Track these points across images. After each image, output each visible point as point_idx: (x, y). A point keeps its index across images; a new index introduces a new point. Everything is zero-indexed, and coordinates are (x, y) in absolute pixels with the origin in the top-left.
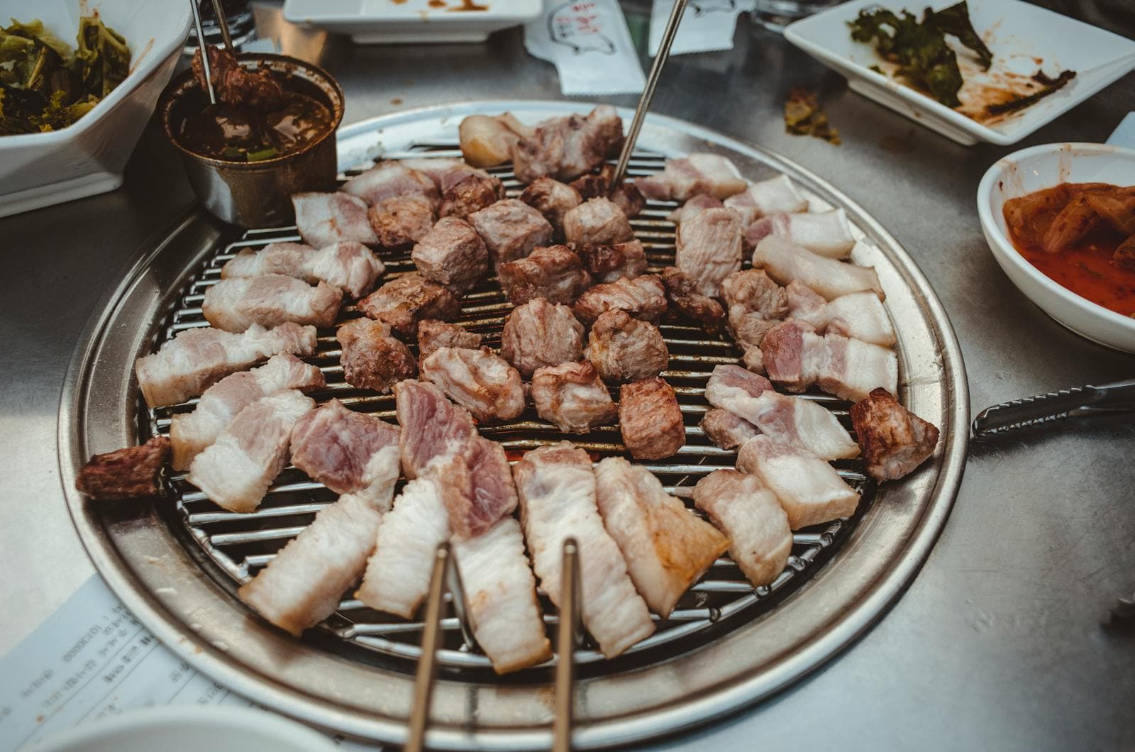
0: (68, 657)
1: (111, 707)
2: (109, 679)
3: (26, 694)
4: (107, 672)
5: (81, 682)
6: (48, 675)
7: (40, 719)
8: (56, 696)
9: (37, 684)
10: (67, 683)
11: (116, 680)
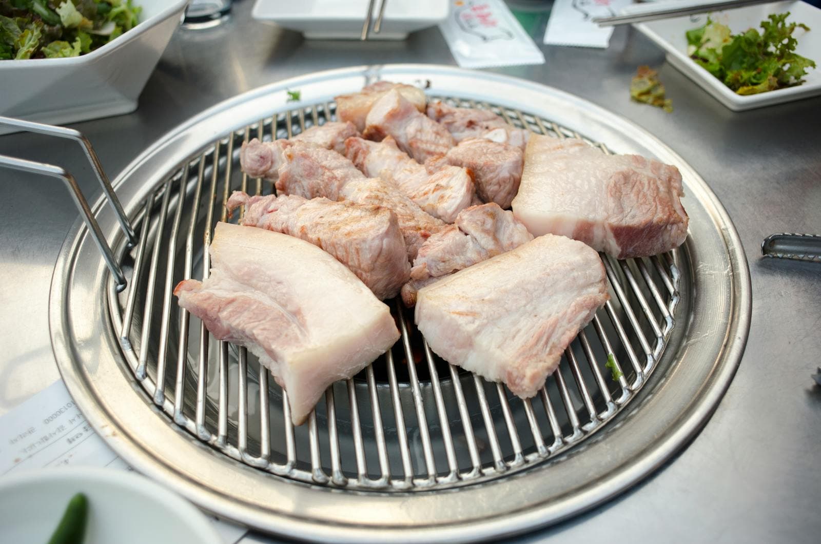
0: (47, 421)
1: (66, 462)
2: (70, 441)
3: (13, 442)
4: (69, 436)
5: (50, 441)
6: (31, 431)
7: (17, 461)
8: (32, 446)
9: (22, 436)
10: (42, 439)
11: (74, 443)
